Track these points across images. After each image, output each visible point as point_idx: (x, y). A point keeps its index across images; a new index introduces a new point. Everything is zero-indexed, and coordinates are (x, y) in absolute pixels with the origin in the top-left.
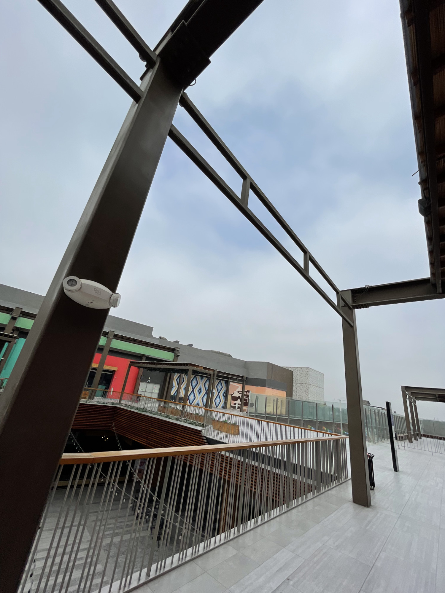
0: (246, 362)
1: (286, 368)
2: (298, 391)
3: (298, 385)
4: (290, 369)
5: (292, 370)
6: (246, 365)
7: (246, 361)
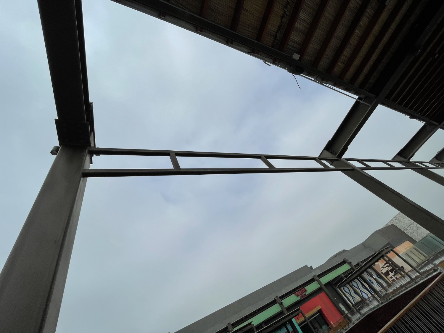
0: (363, 244)
1: (386, 226)
2: (414, 234)
3: (408, 229)
4: (389, 224)
5: (391, 224)
6: (365, 245)
7: (362, 242)
